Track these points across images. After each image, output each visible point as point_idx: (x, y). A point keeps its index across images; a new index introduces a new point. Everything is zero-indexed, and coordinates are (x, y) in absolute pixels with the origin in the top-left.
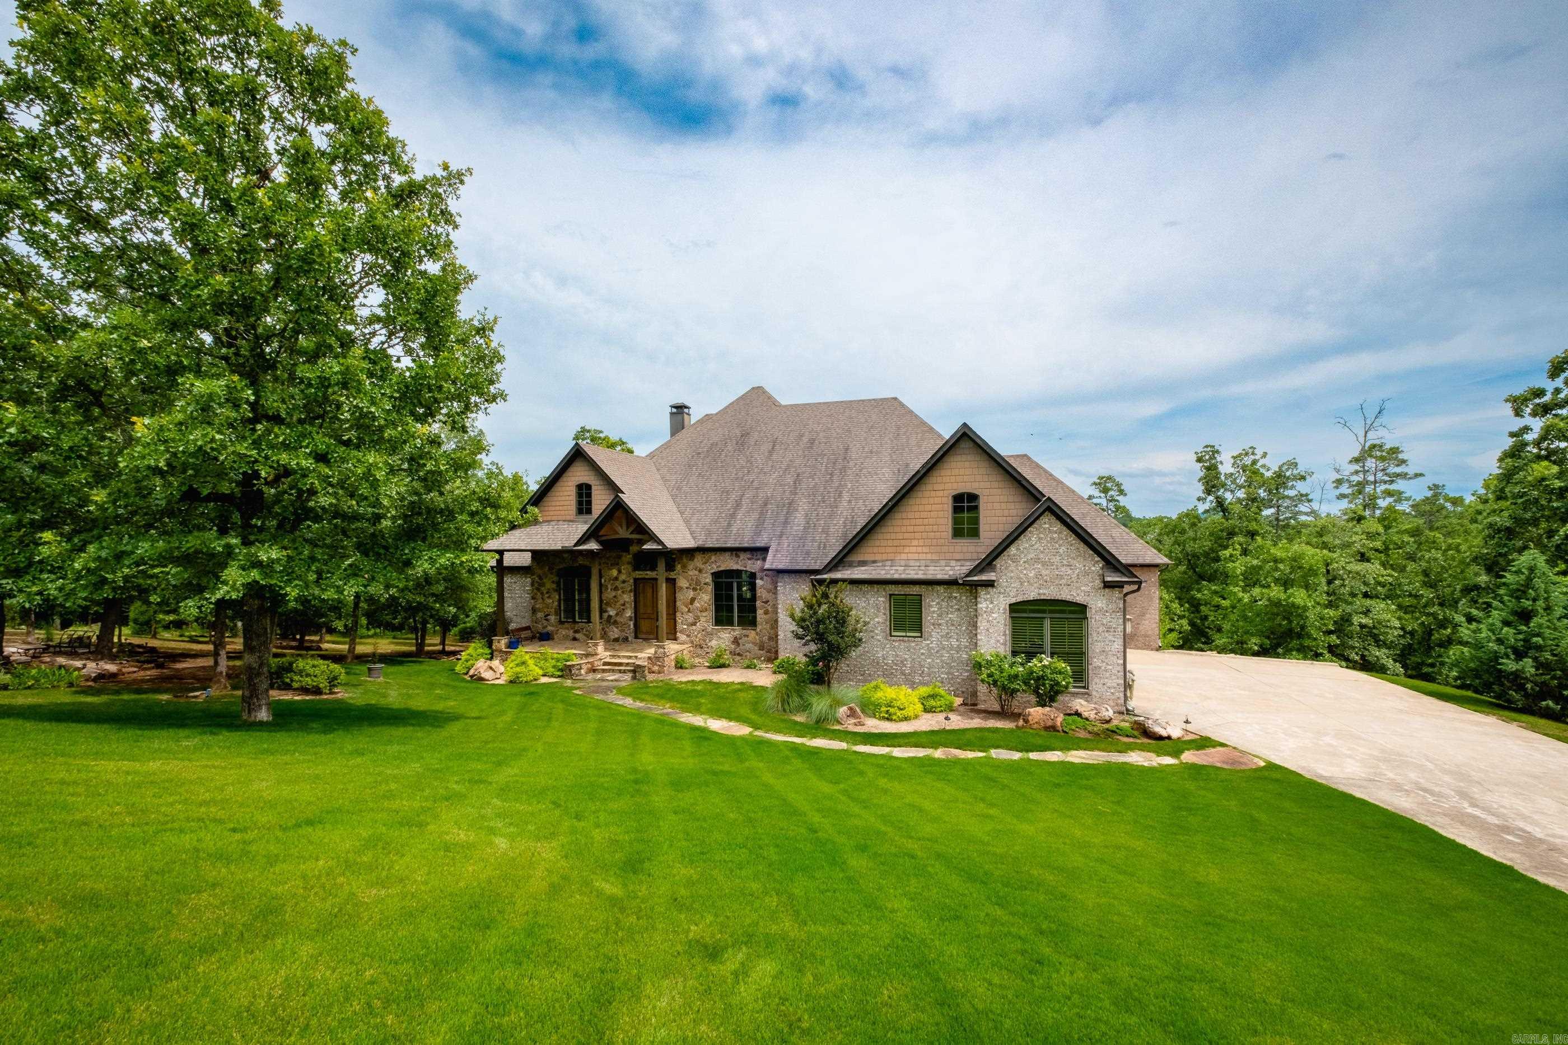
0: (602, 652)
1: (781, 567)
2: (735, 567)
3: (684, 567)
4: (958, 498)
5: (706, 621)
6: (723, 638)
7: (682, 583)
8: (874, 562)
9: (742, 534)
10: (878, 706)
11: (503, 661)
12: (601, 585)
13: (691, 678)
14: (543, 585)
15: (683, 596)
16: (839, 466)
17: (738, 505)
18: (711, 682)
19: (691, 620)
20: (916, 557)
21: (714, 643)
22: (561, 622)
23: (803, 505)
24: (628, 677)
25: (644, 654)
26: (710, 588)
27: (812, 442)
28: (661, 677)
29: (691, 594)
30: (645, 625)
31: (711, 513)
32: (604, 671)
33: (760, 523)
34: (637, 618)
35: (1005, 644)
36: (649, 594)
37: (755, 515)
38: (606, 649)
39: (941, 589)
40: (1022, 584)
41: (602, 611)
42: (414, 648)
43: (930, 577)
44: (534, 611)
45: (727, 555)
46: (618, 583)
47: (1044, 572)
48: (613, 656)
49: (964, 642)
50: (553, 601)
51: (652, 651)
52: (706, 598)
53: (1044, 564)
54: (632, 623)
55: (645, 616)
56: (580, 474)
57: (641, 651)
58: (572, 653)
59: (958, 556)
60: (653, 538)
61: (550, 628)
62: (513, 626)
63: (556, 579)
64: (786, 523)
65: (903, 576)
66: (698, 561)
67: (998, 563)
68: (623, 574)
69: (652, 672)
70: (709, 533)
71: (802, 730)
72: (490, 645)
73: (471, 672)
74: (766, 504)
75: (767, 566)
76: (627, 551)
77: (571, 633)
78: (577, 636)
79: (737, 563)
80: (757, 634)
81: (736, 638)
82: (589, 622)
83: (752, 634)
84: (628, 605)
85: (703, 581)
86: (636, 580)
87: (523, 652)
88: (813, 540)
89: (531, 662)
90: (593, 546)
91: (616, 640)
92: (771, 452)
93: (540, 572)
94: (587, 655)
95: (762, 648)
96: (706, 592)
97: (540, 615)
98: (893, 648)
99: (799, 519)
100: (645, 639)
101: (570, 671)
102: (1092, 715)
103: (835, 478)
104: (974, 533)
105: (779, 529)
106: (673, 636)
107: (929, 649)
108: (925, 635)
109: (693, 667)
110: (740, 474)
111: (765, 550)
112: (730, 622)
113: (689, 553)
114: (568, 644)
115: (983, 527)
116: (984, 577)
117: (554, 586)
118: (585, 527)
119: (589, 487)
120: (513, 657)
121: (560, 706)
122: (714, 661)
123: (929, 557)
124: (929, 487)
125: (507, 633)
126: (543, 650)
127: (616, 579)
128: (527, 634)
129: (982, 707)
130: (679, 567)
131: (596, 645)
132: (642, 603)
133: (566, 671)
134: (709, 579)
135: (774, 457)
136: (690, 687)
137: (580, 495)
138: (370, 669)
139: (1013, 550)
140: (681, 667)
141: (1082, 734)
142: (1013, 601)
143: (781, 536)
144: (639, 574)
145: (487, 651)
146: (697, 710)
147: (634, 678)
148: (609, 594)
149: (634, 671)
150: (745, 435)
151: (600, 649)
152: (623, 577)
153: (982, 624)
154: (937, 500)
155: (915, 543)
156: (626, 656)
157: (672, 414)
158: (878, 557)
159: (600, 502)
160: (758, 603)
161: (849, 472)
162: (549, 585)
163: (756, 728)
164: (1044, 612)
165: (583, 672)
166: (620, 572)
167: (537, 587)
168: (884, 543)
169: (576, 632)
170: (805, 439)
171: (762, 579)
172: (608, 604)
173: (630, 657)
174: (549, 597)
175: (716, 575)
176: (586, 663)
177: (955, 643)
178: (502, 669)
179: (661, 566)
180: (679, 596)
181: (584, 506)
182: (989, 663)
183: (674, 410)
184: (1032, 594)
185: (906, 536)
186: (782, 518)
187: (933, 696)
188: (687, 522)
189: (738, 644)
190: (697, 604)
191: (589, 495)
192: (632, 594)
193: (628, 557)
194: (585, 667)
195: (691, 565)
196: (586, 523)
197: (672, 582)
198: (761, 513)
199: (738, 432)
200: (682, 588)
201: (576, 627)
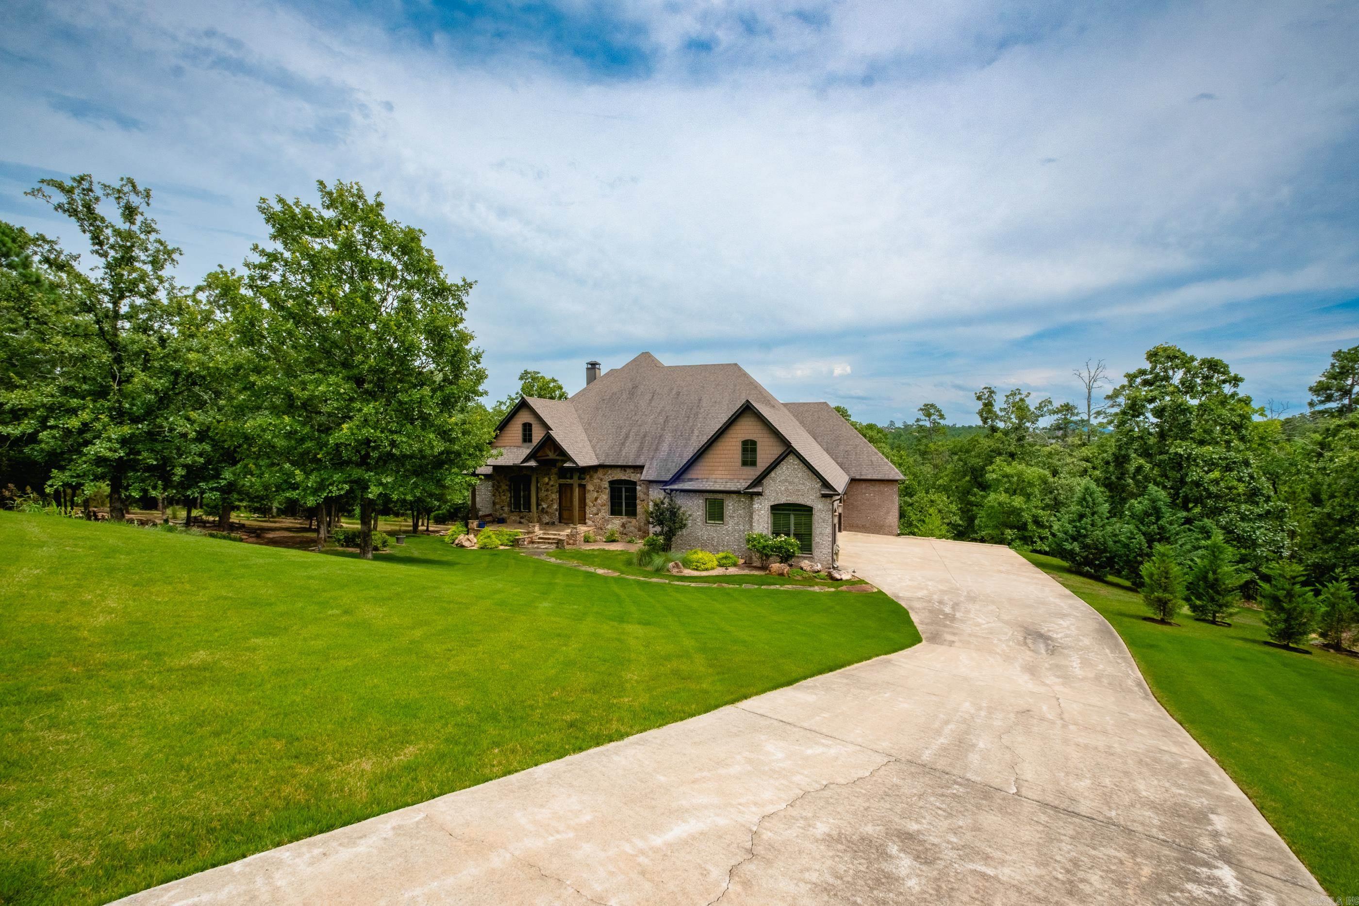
0: (538, 531)
1: (651, 478)
2: (624, 478)
3: (591, 477)
4: (745, 443)
5: (605, 512)
6: (615, 524)
7: (590, 487)
8: (697, 479)
9: (628, 456)
10: (691, 562)
11: (475, 536)
12: (537, 488)
13: (592, 548)
14: (500, 487)
15: (590, 496)
16: (693, 412)
17: (627, 436)
18: (604, 550)
19: (595, 511)
20: (720, 476)
21: (609, 527)
22: (511, 511)
23: (668, 438)
24: (553, 546)
25: (564, 533)
26: (608, 491)
27: (678, 394)
28: (574, 547)
29: (595, 494)
30: (566, 514)
31: (609, 442)
32: (539, 543)
33: (640, 449)
34: (561, 510)
35: (768, 529)
36: (569, 495)
37: (637, 444)
38: (540, 529)
39: (734, 496)
40: (777, 494)
41: (538, 505)
42: (411, 528)
43: (727, 489)
44: (494, 503)
45: (618, 470)
46: (548, 487)
47: (790, 488)
48: (544, 534)
49: (747, 527)
50: (506, 497)
51: (569, 531)
52: (605, 497)
53: (790, 483)
54: (557, 513)
55: (566, 508)
56: (524, 417)
57: (563, 531)
58: (519, 532)
59: (744, 477)
60: (570, 459)
61: (504, 515)
62: (481, 513)
63: (508, 483)
64: (657, 449)
65: (712, 488)
66: (600, 473)
67: (765, 482)
68: (552, 481)
69: (568, 544)
70: (607, 455)
71: (647, 574)
72: (467, 525)
73: (457, 541)
74: (645, 436)
75: (642, 478)
76: (555, 466)
77: (518, 519)
78: (522, 520)
79: (625, 475)
80: (637, 521)
81: (623, 523)
82: (530, 511)
83: (634, 521)
84: (555, 501)
85: (603, 486)
86: (560, 485)
87: (488, 530)
88: (673, 462)
89: (493, 536)
90: (533, 463)
91: (547, 524)
92: (651, 401)
93: (498, 478)
94: (528, 533)
95: (640, 530)
96: (605, 493)
97: (498, 507)
98: (707, 530)
99: (665, 447)
100: (566, 524)
101: (518, 542)
102: (808, 569)
103: (691, 420)
104: (753, 463)
105: (652, 454)
106: (583, 521)
107: (728, 531)
108: (726, 522)
109: (595, 541)
110: (630, 416)
111: (642, 467)
112: (621, 514)
113: (595, 468)
114: (516, 525)
115: (759, 460)
116: (755, 490)
117: (507, 488)
118: (528, 451)
119: (530, 425)
120: (482, 533)
121: (513, 561)
122: (608, 538)
123: (728, 477)
124: (729, 436)
125: (477, 518)
126: (500, 529)
127: (548, 484)
128: (490, 519)
129: (755, 564)
130: (587, 478)
131: (534, 526)
132: (563, 500)
133: (515, 543)
134: (607, 485)
135: (653, 404)
136: (590, 552)
137: (524, 430)
138: (397, 539)
139: (773, 474)
140: (588, 542)
141: (799, 578)
142: (773, 504)
143: (652, 458)
144: (562, 481)
145: (465, 529)
146: (592, 564)
147: (557, 547)
148: (543, 494)
149: (557, 543)
150: (635, 387)
151: (537, 529)
152: (552, 483)
153: (756, 517)
154: (734, 444)
155: (721, 468)
156: (553, 534)
157: (588, 369)
158: (700, 476)
159: (538, 435)
160: (638, 501)
161: (700, 416)
162: (504, 487)
163: (622, 573)
164: (790, 510)
165: (526, 543)
166: (550, 479)
167: (496, 489)
168: (703, 468)
169: (521, 518)
170: (674, 392)
171: (640, 486)
172: (542, 500)
173: (555, 535)
174: (504, 495)
175: (611, 483)
176: (528, 538)
177: (742, 528)
178: (475, 540)
179: (576, 477)
180: (588, 496)
181: (527, 437)
182: (754, 539)
183: (590, 366)
184: (783, 500)
185: (716, 464)
186: (654, 447)
187: (726, 558)
188: (593, 447)
189: (625, 527)
190: (599, 501)
191: (531, 430)
192: (558, 494)
193: (555, 470)
194: (527, 540)
195: (595, 476)
196: (528, 448)
197: (583, 487)
198: (641, 443)
199: (630, 385)
200: (589, 491)
201: (521, 515)
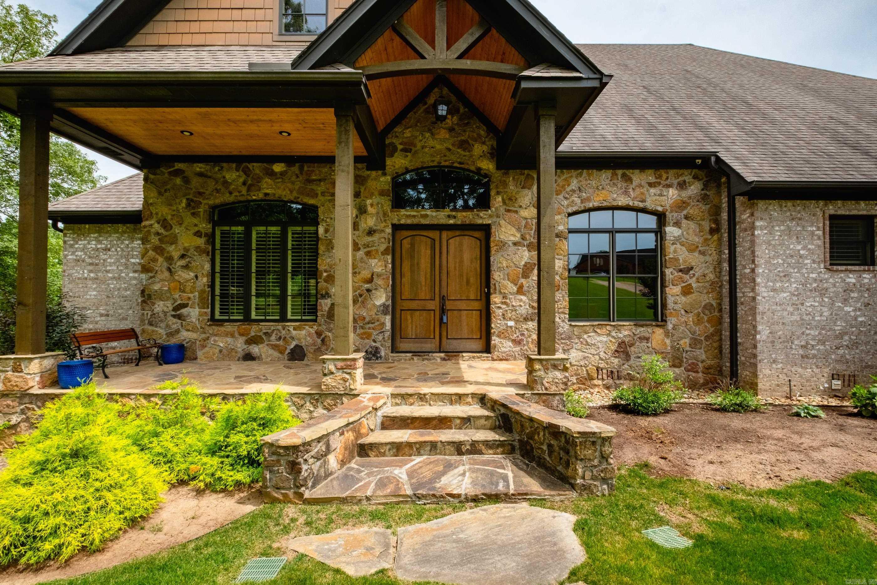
7: (506, 232)
14: (171, 240)
15: (508, 261)
19: (524, 310)
22: (214, 321)
29: (525, 255)
30: (412, 324)
34: (396, 308)
36: (424, 259)
44: (147, 296)
45: (605, 176)
48: (404, 397)
50: (196, 275)
52: (558, 263)
54: (387, 320)
55: (414, 305)
61: (185, 336)
63: (205, 227)
77: (240, 344)
78: (255, 350)
79: (626, 193)
80: (667, 334)
81: (622, 344)
83: (656, 335)
84: (380, 282)
86: (396, 228)
93: (164, 213)
97: (160, 307)
100: (414, 352)
101: (294, 467)
114: (233, 369)
117: (201, 242)
128: (128, 347)
130: (497, 201)
132: (406, 280)
160: (668, 273)
162: (187, 240)
165: (333, 461)
166: (361, 210)
169: (251, 341)
171: (677, 224)
174: (186, 267)
176: (341, 431)
189: (628, 357)
192: (389, 258)
194: (337, 443)
197: (482, 232)
200: (503, 245)
201: (254, 330)
